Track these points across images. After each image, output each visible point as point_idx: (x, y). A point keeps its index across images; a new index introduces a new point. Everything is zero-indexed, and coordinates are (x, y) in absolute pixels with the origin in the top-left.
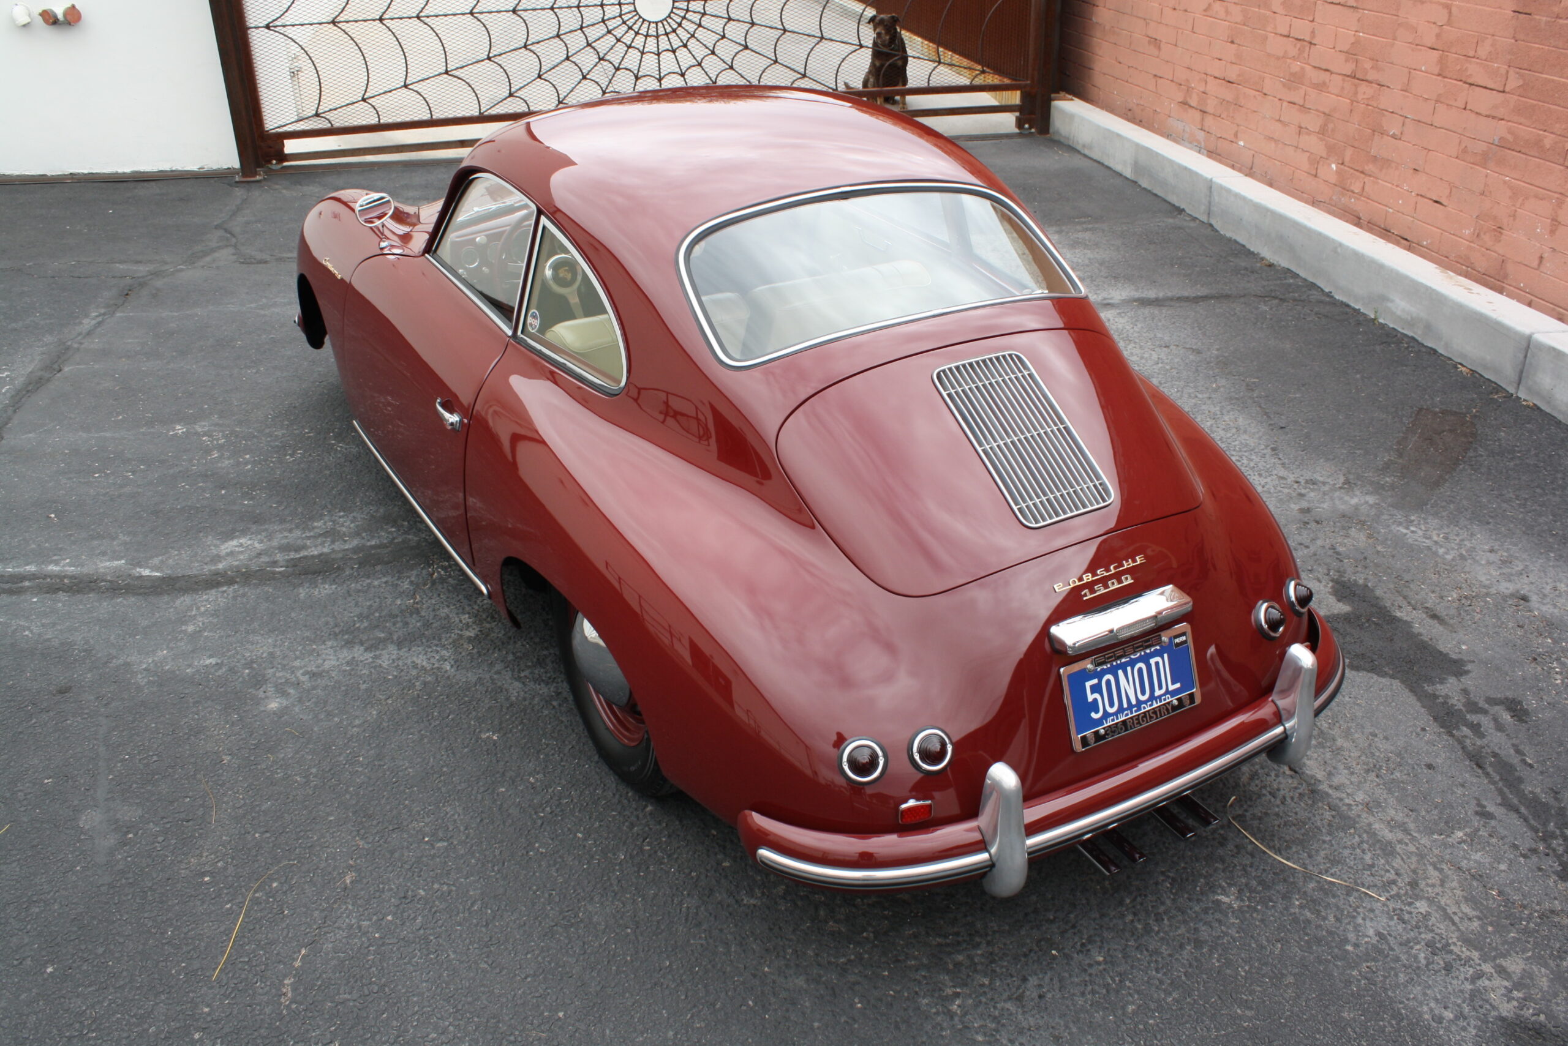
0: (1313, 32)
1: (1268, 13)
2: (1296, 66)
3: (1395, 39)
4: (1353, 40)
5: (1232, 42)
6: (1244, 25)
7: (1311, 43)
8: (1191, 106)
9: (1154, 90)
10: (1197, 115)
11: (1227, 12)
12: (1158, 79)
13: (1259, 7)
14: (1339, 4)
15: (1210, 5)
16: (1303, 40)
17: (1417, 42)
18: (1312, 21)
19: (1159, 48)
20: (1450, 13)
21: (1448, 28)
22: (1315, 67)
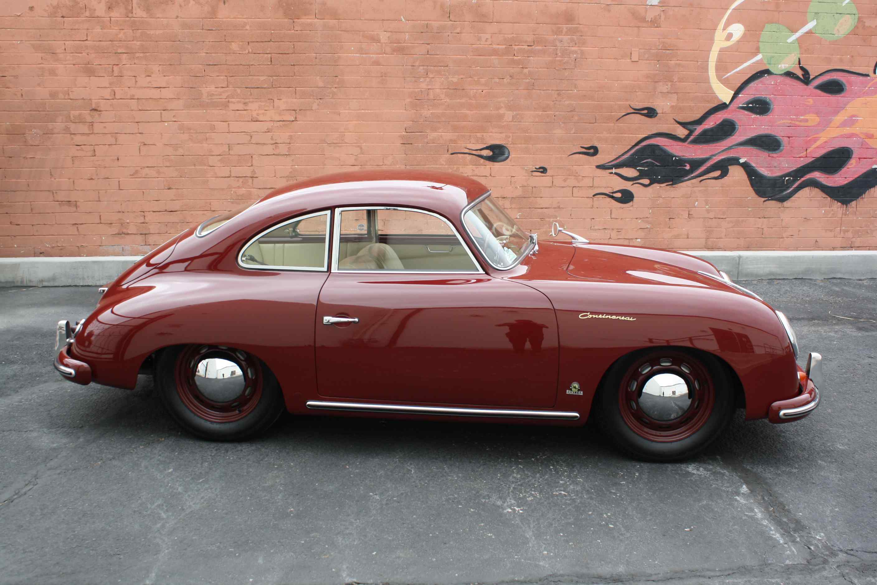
0: (254, 172)
1: (205, 167)
2: (243, 191)
3: (325, 165)
4: (291, 170)
5: (169, 189)
6: (181, 177)
7: (252, 177)
8: (128, 234)
9: (77, 234)
10: (140, 238)
11: (159, 172)
12: (79, 226)
13: (195, 165)
14: (274, 154)
15: (137, 172)
16: (245, 177)
17: (342, 164)
18: (252, 166)
19: (76, 206)
20: (361, 148)
21: (362, 155)
22: (260, 189)
